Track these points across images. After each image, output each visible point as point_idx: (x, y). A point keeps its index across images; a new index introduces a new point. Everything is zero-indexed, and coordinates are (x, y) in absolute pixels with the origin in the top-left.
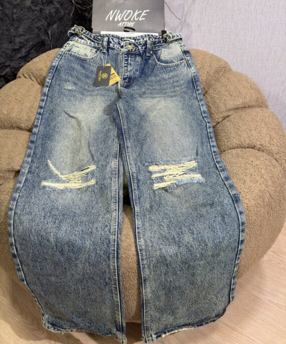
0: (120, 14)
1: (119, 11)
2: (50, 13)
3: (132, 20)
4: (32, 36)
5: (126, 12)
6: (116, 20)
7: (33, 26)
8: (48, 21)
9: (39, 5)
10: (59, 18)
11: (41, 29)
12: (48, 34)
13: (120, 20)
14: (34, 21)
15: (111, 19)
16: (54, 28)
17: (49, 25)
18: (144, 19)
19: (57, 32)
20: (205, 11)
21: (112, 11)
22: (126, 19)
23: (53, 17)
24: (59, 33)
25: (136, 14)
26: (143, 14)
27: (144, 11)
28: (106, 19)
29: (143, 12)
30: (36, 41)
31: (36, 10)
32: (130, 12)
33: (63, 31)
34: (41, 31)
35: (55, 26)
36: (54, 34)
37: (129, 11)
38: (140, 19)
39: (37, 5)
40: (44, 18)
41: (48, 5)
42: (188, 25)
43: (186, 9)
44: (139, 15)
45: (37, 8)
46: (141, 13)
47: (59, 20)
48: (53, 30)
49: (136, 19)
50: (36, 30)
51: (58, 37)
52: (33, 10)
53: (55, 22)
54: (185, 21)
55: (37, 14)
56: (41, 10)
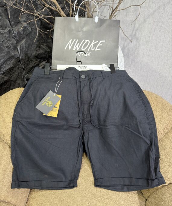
0: (79, 44)
1: (77, 40)
2: (19, 32)
3: (89, 50)
4: (2, 54)
5: (84, 42)
6: (74, 49)
7: (3, 46)
8: (17, 38)
9: (7, 28)
10: (27, 34)
11: (10, 47)
12: (17, 49)
13: (78, 49)
14: (4, 42)
15: (70, 48)
16: (22, 44)
17: (18, 42)
18: (100, 49)
19: (25, 47)
20: (154, 31)
21: (71, 40)
22: (83, 49)
23: (21, 34)
24: (27, 46)
25: (93, 44)
26: (99, 45)
27: (101, 42)
28: (65, 49)
29: (99, 42)
30: (6, 57)
31: (4, 33)
32: (88, 42)
33: (31, 43)
34: (11, 48)
35: (23, 42)
36: (23, 48)
37: (86, 41)
38: (96, 50)
39: (6, 27)
40: (13, 37)
41: (16, 25)
42: (138, 39)
43: (137, 25)
44: (95, 46)
45: (6, 31)
46: (97, 44)
47: (27, 36)
48: (22, 45)
49: (92, 50)
50: (6, 49)
51: (26, 50)
52: (2, 33)
53: (23, 39)
54: (135, 35)
55: (6, 36)
56: (10, 32)
